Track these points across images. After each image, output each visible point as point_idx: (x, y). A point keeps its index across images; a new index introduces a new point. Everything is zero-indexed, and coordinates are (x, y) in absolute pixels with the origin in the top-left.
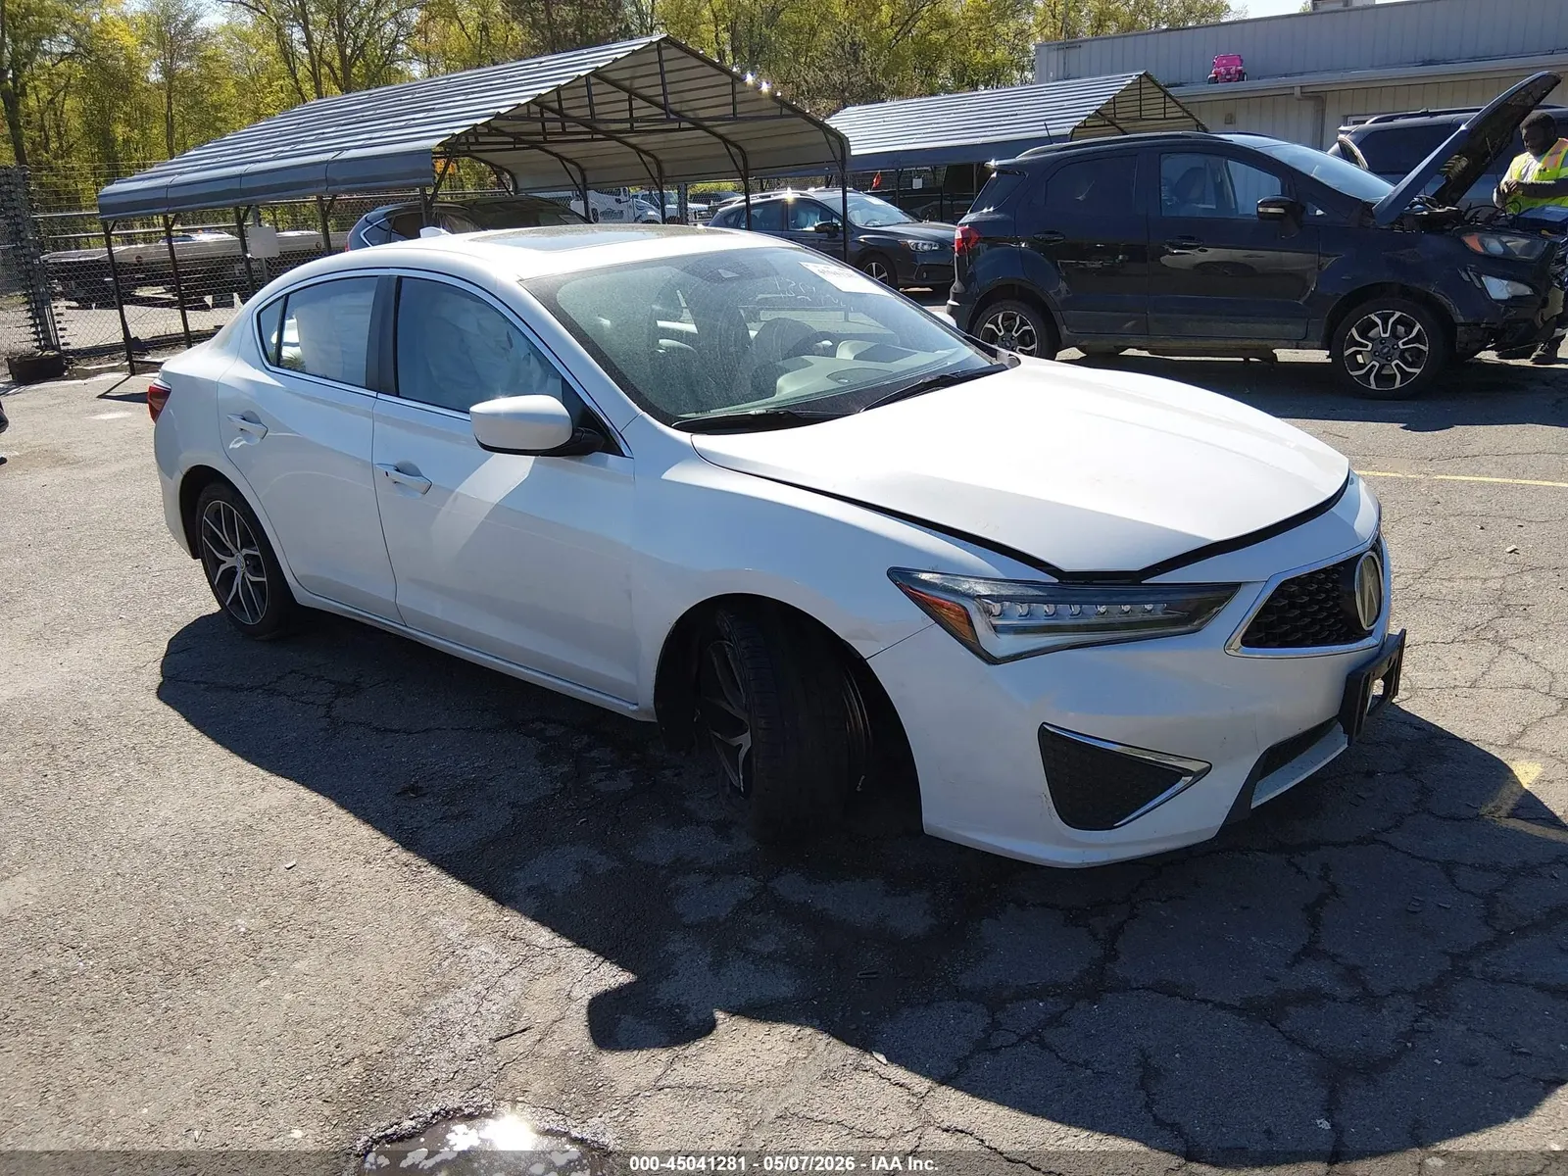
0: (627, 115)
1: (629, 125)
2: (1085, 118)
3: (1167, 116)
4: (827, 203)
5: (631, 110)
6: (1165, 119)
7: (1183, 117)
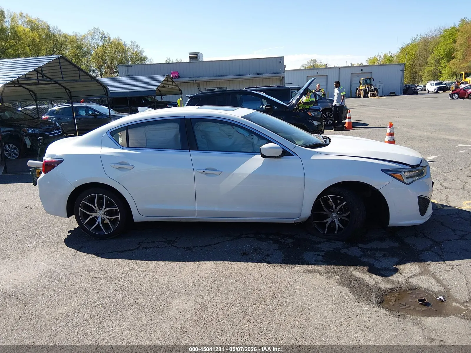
0: (36, 78)
1: (37, 81)
2: (158, 86)
3: (174, 86)
4: (92, 107)
5: (38, 77)
6: (173, 87)
7: (177, 87)
